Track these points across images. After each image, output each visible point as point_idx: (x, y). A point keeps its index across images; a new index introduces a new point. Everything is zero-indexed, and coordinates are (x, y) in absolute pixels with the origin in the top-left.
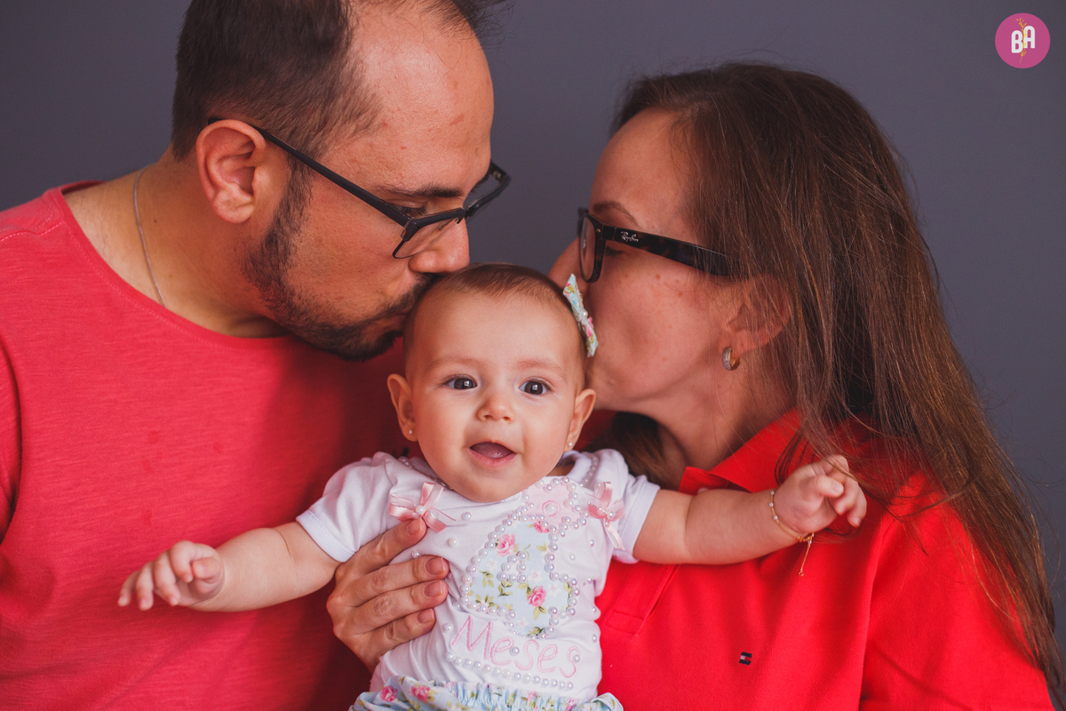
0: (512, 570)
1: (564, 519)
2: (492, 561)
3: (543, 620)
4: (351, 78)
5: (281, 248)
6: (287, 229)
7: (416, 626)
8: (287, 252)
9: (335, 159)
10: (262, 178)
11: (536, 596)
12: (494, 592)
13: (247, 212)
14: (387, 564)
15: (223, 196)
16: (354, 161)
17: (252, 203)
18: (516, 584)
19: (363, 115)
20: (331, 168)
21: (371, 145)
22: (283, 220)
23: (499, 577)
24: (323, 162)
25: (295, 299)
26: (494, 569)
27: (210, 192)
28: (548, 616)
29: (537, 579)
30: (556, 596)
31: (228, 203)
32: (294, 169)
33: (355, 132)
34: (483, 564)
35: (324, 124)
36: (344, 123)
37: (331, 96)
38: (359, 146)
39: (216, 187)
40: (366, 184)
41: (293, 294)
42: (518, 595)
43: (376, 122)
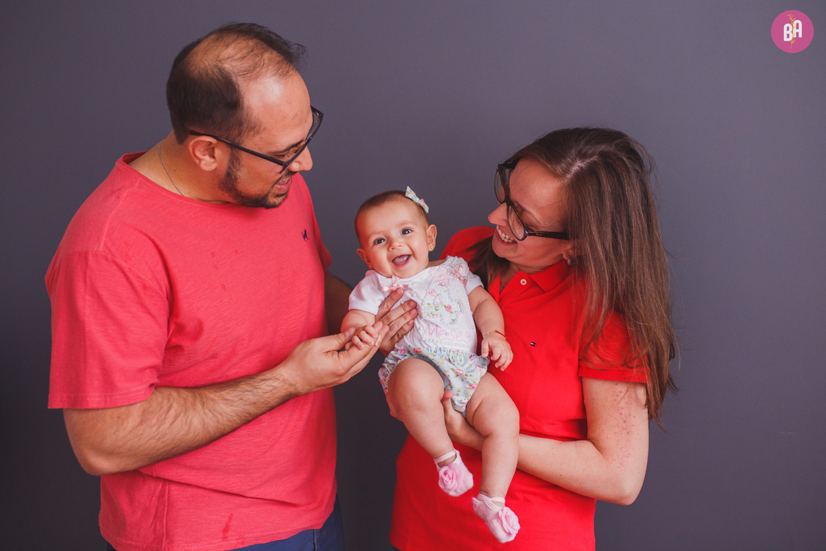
0: (438, 301)
1: (448, 280)
2: (429, 299)
3: (454, 316)
4: (247, 115)
5: (233, 177)
6: (235, 170)
7: (407, 328)
8: (236, 178)
9: (248, 144)
10: (218, 152)
11: (449, 308)
12: (433, 310)
13: (214, 166)
14: (389, 311)
15: (203, 162)
16: (256, 144)
17: (216, 161)
18: (440, 305)
19: (255, 128)
20: (247, 148)
21: (261, 138)
22: (232, 167)
23: (434, 304)
24: (243, 146)
25: (243, 194)
26: (431, 302)
27: (197, 161)
28: (455, 314)
29: (447, 303)
30: (455, 307)
31: (206, 164)
32: (232, 149)
33: (254, 134)
34: (427, 301)
35: (240, 134)
36: (249, 132)
37: (241, 124)
38: (257, 138)
39: (200, 160)
40: (264, 152)
41: (241, 192)
42: (442, 310)
43: (261, 129)
